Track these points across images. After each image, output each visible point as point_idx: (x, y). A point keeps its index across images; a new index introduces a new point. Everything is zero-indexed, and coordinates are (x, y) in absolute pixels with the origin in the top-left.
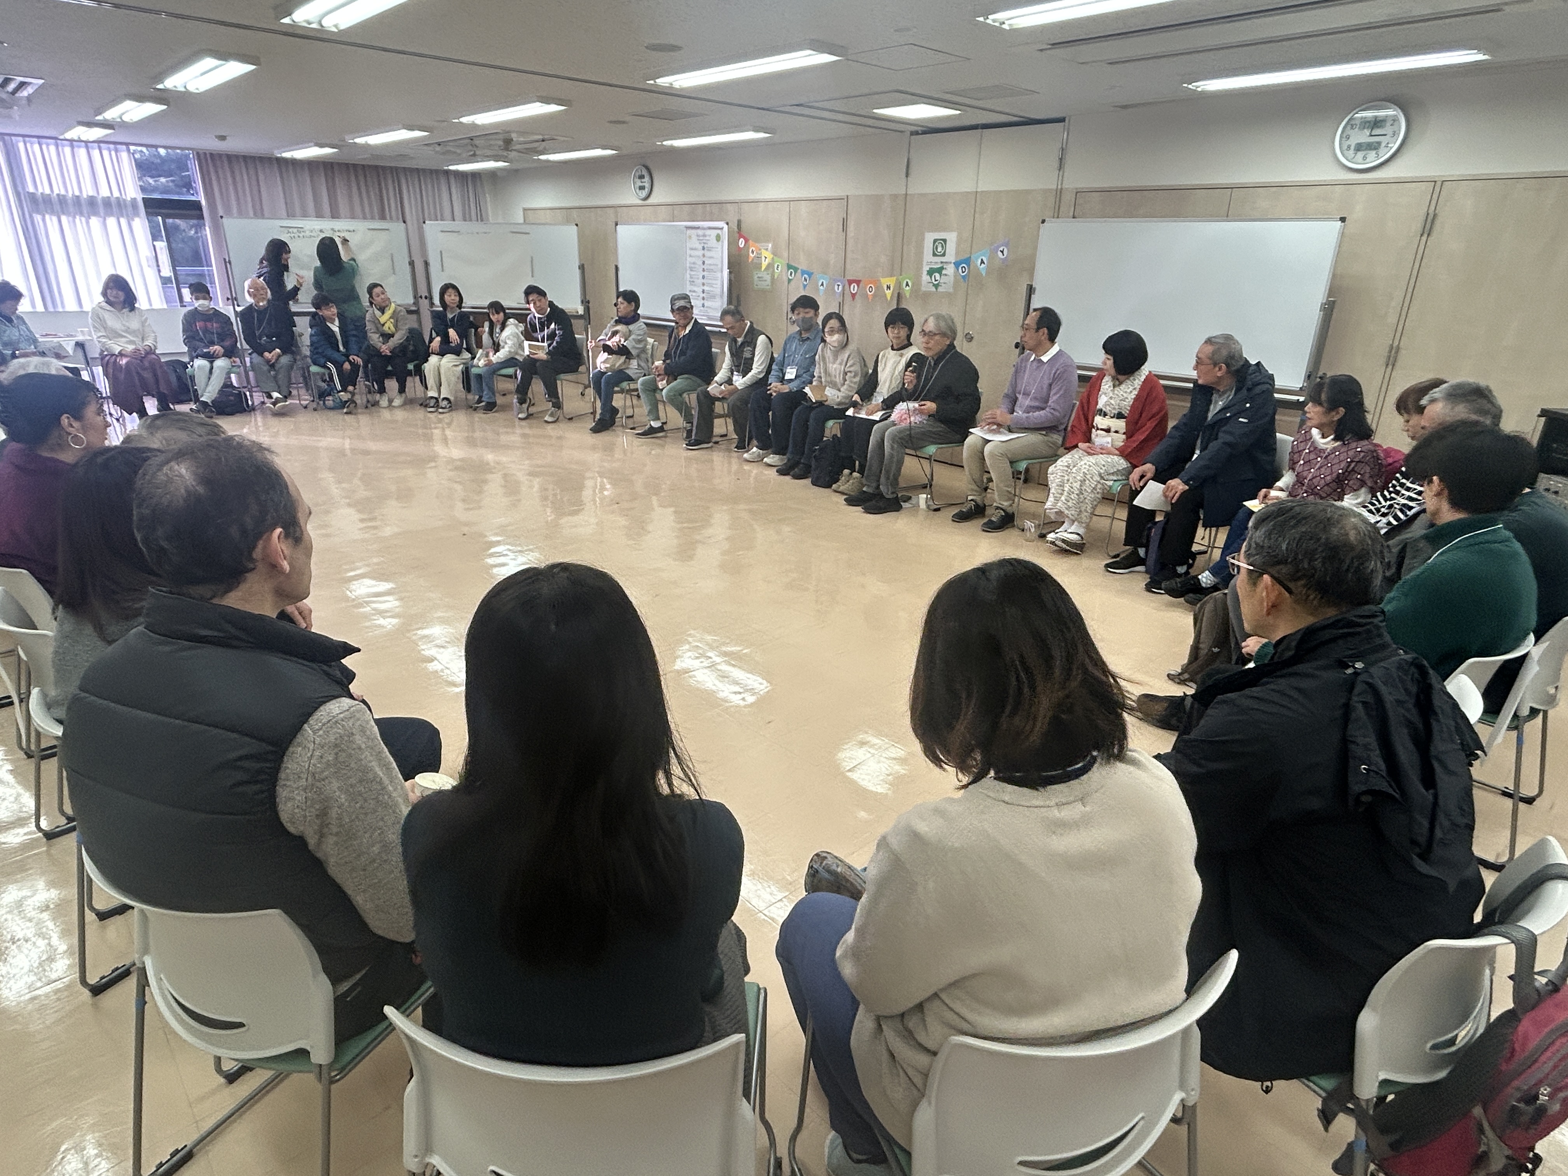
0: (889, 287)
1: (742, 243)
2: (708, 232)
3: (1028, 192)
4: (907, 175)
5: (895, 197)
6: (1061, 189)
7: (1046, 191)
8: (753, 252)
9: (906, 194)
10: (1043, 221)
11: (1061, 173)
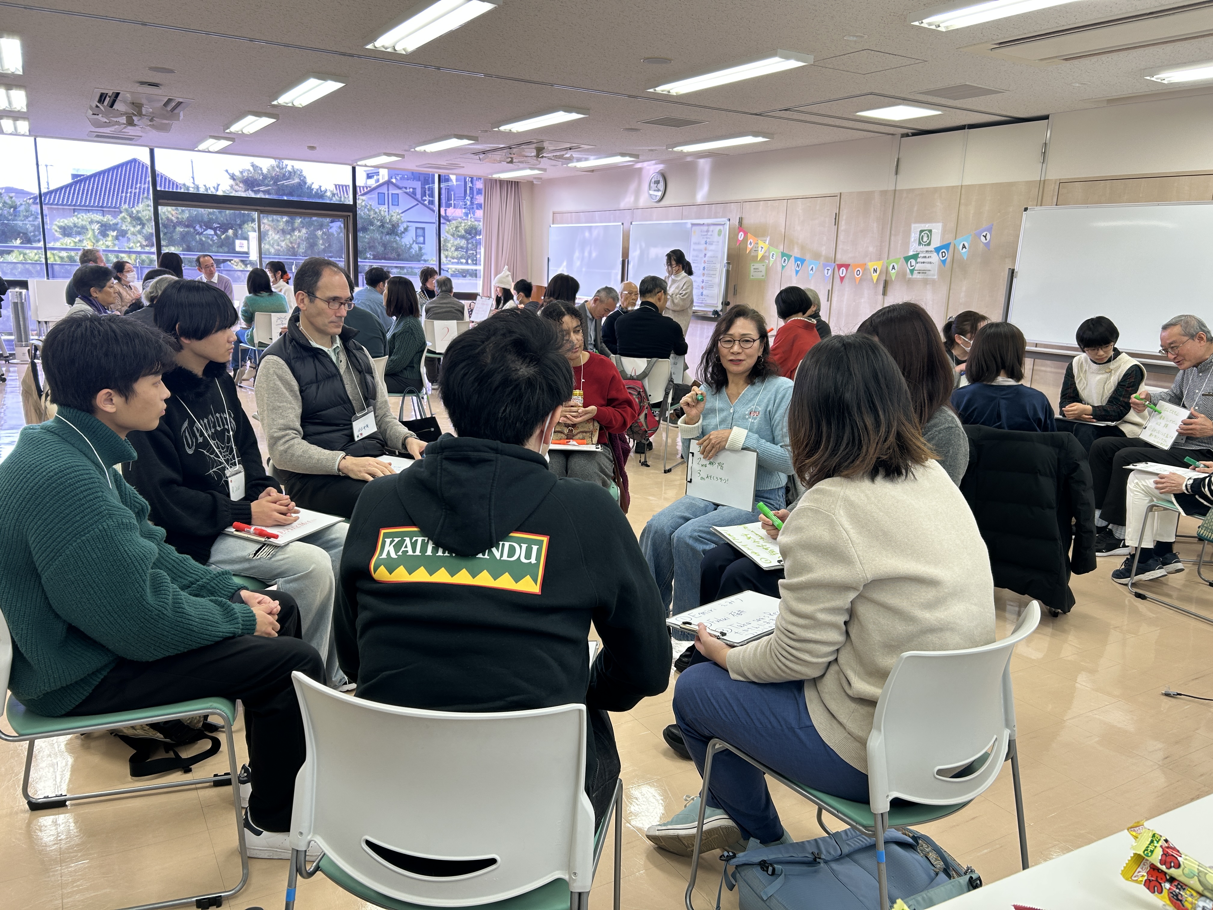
0: (875, 271)
1: (741, 236)
2: (711, 228)
3: (1011, 184)
4: (897, 173)
5: (884, 193)
6: (1044, 181)
7: (1028, 183)
8: (751, 244)
9: (895, 190)
10: (1026, 209)
11: (1044, 165)
